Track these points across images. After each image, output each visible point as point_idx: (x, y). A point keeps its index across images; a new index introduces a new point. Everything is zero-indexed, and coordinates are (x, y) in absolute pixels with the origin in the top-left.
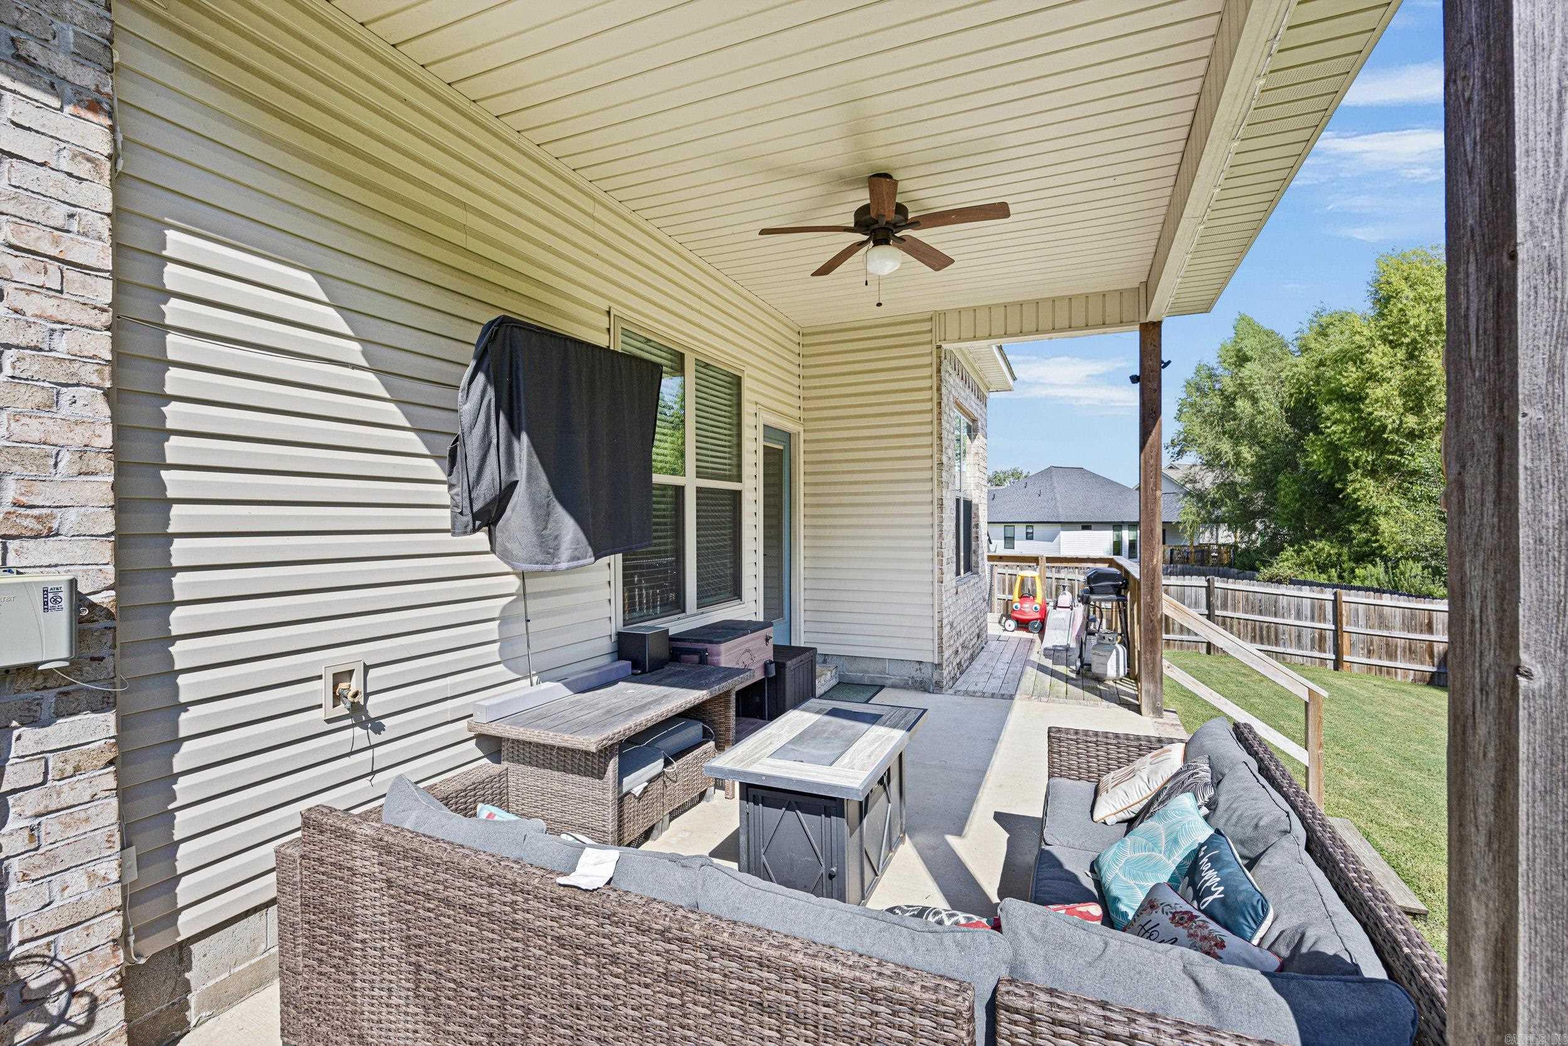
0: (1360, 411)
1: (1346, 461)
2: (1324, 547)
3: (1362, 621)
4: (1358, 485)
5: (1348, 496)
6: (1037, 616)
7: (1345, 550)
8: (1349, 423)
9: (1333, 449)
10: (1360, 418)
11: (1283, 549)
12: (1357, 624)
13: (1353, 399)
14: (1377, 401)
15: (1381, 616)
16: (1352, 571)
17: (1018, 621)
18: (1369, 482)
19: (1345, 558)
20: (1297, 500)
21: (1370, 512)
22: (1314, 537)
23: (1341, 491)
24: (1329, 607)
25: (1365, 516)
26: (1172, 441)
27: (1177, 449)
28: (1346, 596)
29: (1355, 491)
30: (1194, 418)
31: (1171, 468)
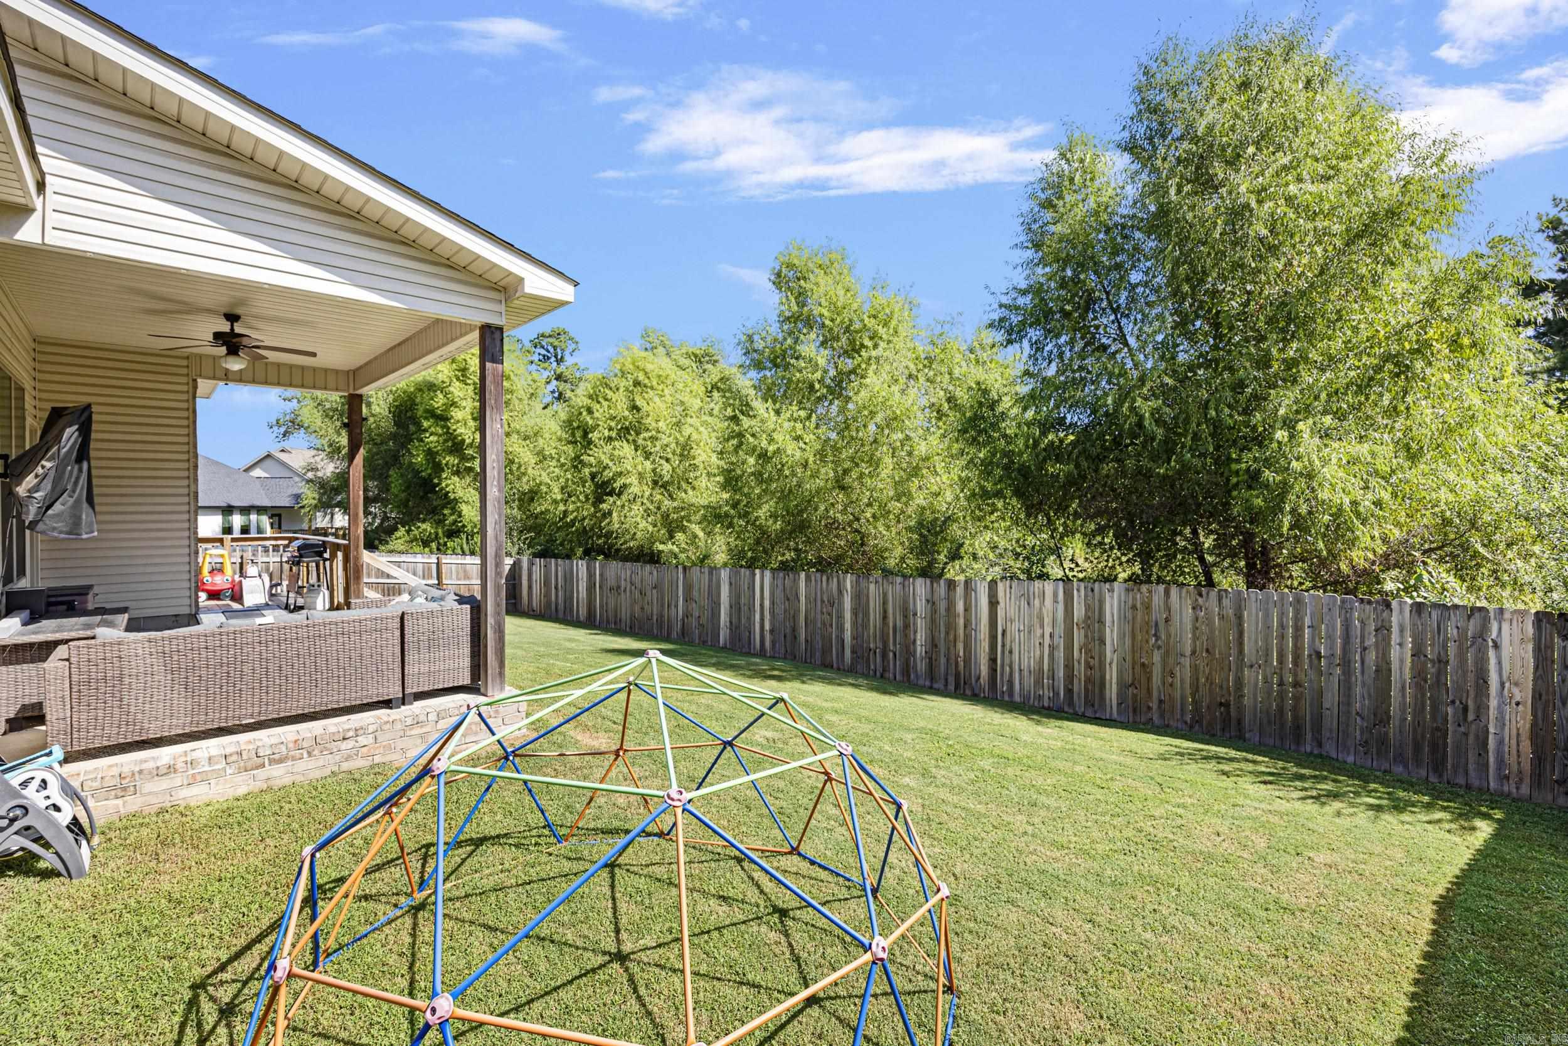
0: (449, 428)
1: (440, 463)
2: (427, 527)
3: (454, 576)
4: (449, 482)
5: (442, 489)
6: (229, 586)
7: (440, 531)
8: (440, 435)
9: (431, 454)
10: (448, 433)
11: (396, 529)
12: (451, 579)
13: (442, 418)
14: (458, 421)
15: (465, 571)
16: (445, 544)
17: (208, 592)
18: (456, 479)
19: (441, 534)
20: (404, 491)
21: (456, 501)
22: (419, 520)
23: (439, 484)
24: (434, 567)
25: (452, 503)
26: (278, 421)
27: (283, 430)
28: (445, 560)
29: (447, 486)
30: (315, 411)
31: (283, 451)
